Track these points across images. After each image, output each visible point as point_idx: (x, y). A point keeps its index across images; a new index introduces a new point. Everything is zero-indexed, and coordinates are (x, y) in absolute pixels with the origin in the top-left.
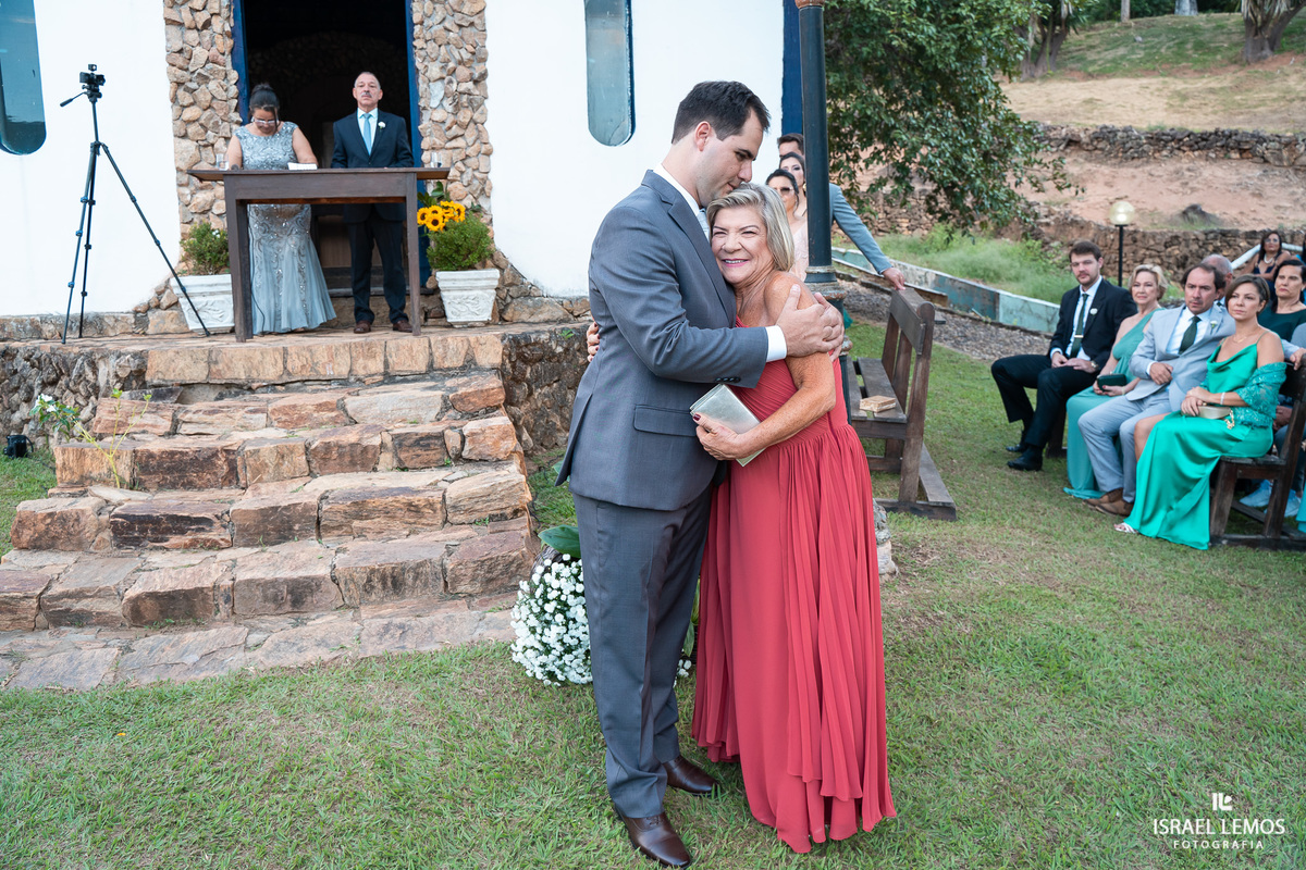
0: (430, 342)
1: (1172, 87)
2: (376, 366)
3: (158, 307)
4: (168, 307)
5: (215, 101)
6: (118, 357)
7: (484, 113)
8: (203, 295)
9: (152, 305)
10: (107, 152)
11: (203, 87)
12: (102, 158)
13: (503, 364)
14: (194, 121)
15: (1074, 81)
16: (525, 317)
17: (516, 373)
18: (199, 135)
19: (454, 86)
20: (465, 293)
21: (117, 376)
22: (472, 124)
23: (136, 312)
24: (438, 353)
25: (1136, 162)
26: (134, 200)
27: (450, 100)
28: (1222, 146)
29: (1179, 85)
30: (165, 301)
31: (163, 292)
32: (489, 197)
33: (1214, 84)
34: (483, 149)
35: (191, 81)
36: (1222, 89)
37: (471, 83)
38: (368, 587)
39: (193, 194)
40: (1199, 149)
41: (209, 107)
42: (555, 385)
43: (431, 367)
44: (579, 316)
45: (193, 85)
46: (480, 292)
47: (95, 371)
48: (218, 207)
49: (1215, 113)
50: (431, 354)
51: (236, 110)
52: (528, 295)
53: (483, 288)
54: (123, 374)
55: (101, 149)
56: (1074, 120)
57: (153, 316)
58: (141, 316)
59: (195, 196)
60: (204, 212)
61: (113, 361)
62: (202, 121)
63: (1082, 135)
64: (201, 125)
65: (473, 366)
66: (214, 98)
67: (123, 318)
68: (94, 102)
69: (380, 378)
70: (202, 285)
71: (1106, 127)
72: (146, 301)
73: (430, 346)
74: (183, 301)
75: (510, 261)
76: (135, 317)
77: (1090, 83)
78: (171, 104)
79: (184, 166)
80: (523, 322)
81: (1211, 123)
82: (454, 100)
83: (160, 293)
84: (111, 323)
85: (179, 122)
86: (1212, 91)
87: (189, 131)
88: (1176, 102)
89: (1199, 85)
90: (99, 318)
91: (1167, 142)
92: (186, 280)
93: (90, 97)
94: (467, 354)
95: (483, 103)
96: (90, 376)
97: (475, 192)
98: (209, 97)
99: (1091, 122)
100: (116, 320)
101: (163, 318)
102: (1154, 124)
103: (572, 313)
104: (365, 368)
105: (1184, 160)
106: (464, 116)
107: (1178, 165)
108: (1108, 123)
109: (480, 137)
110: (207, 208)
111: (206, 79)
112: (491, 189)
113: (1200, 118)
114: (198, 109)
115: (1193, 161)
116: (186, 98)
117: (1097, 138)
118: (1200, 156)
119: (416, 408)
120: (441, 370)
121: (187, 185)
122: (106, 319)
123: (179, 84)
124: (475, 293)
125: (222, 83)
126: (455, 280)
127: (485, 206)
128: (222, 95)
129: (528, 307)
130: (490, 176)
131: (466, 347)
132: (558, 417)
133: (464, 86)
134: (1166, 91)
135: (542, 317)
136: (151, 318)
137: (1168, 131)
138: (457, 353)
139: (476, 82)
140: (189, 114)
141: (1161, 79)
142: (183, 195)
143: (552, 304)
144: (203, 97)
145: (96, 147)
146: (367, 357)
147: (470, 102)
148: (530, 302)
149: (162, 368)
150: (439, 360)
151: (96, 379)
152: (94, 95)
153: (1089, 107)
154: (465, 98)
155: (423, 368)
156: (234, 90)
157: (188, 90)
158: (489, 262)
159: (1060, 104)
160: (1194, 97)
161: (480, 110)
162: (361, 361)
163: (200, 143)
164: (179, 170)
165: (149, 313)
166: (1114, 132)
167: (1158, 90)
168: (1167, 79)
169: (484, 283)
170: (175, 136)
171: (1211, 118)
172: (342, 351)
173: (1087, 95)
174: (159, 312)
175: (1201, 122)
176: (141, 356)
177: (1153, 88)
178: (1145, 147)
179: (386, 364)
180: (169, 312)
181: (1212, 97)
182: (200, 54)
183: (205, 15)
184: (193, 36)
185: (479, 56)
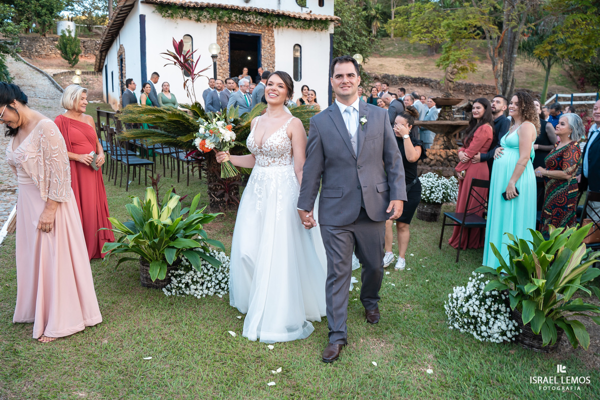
1: (407, 62)
5: (226, 69)
15: (376, 57)
25: (395, 86)
28: (421, 83)
29: (408, 62)
33: (419, 62)
36: (421, 64)
40: (414, 83)
49: (419, 71)
56: (377, 71)
63: (379, 76)
71: (386, 74)
77: (381, 58)
81: (418, 75)
86: (418, 64)
88: (408, 67)
89: (414, 62)
91: (405, 80)
99: (382, 72)
102: (401, 74)
105: (410, 86)
107: (408, 87)
108: (387, 73)
111: (224, 64)
113: (415, 73)
114: (222, 70)
115: (412, 86)
116: (220, 68)
117: (384, 78)
118: (414, 85)
134: (405, 63)
137: (405, 77)
141: (403, 59)
153: (381, 67)
156: (229, 67)
157: (221, 66)
159: (372, 65)
160: (413, 66)
166: (389, 76)
167: (402, 63)
168: (405, 59)
171: (418, 73)
173: (380, 63)
175: (414, 74)
177: (401, 62)
178: (398, 81)
181: (418, 66)
182: (223, 59)
183: (224, 52)
184: (222, 55)
185: (274, 62)
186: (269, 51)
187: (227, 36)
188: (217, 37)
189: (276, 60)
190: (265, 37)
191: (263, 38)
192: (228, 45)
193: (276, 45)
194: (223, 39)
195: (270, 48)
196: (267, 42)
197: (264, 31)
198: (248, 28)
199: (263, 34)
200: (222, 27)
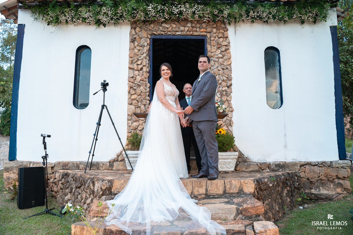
0: (225, 182)
2: (202, 191)
3: (117, 161)
4: (121, 161)
5: (142, 93)
6: (103, 181)
7: (231, 98)
8: (133, 157)
9: (115, 160)
10: (107, 108)
11: (139, 88)
12: (105, 110)
13: (254, 192)
14: (135, 99)
16: (244, 169)
17: (259, 196)
18: (136, 103)
19: (221, 88)
20: (226, 160)
21: (101, 188)
22: (227, 101)
23: (110, 162)
24: (228, 187)
26: (113, 124)
27: (219, 93)
30: (120, 159)
31: (119, 155)
32: (232, 126)
34: (230, 109)
35: (135, 86)
37: (227, 87)
39: (132, 123)
41: (140, 95)
42: (270, 200)
43: (225, 192)
44: (263, 169)
45: (136, 88)
46: (231, 160)
47: (94, 185)
48: (140, 128)
50: (225, 187)
51: (148, 96)
52: (245, 161)
53: (232, 159)
54: (104, 188)
55: (105, 107)
57: (115, 164)
58: (111, 163)
59: (133, 124)
60: (135, 129)
61: (100, 182)
62: (137, 99)
64: (137, 101)
65: (242, 193)
66: (142, 92)
67: (105, 164)
68: (104, 92)
69: (204, 196)
70: (133, 154)
72: (113, 158)
73: (225, 183)
74: (126, 159)
75: (239, 149)
76: (109, 164)
78: (128, 94)
79: (130, 114)
80: (243, 171)
82: (221, 93)
83: (118, 156)
84: (102, 166)
85: (130, 100)
87: (133, 102)
90: (98, 163)
92: (128, 152)
93: (103, 90)
94: (240, 187)
95: (230, 94)
96: (92, 187)
97: (227, 124)
98: (140, 92)
100: (103, 165)
101: (119, 165)
103: (261, 168)
104: (198, 191)
106: (224, 98)
109: (230, 106)
110: (137, 128)
111: (139, 86)
112: (233, 123)
114: (136, 95)
116: (133, 92)
119: (225, 213)
120: (229, 193)
121: (131, 120)
122: (100, 164)
123: (131, 87)
124: (229, 160)
125: (145, 87)
126: (222, 155)
127: (231, 129)
128: (144, 91)
129: (245, 166)
130: (232, 119)
131: (239, 184)
132: (271, 213)
133: (224, 89)
135: (250, 169)
136: (114, 164)
138: (236, 187)
139: (228, 87)
140: (133, 97)
142: (129, 123)
143: (254, 165)
144: (138, 92)
145: (103, 106)
146: (198, 187)
147: (226, 94)
148: (246, 164)
149: (118, 187)
150: (228, 190)
151: (94, 188)
152: (105, 90)
154: (224, 93)
155: (221, 192)
156: (148, 90)
157: (134, 89)
158: (232, 149)
161: (229, 96)
162: (196, 188)
163: (136, 106)
164: (128, 115)
165: (114, 163)
169: (232, 157)
170: (128, 104)
172: (189, 184)
174: (117, 162)
176: (111, 182)
179: (207, 190)
180: (121, 162)
182: (139, 78)
183: (141, 66)
184: (137, 72)
185: (229, 79)
186: (221, 60)
187: (146, 43)
188: (130, 45)
189: (233, 75)
190: (212, 39)
191: (208, 41)
192: (148, 55)
193: (232, 50)
194: (138, 48)
195: (221, 56)
196: (216, 47)
197: (209, 30)
198: (182, 28)
199: (208, 35)
200: (138, 29)
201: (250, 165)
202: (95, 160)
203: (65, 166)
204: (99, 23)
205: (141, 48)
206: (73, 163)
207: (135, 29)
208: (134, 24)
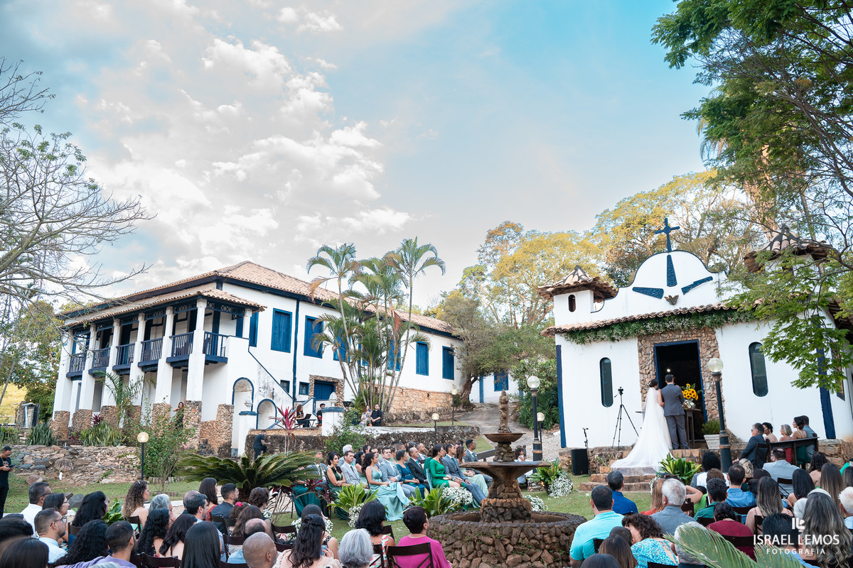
10: (624, 407)
16: (736, 449)
19: (712, 383)
20: (712, 441)
38: (640, 488)
46: (716, 441)
52: (738, 442)
75: (730, 431)
78: (641, 393)
82: (712, 387)
90: (624, 447)
112: (724, 411)
123: (643, 388)
126: (709, 437)
145: (622, 406)
152: (621, 394)
169: (717, 438)
183: (648, 371)
184: (646, 376)
187: (650, 351)
188: (639, 355)
190: (703, 342)
191: (700, 344)
192: (654, 361)
193: (720, 349)
194: (644, 356)
195: (710, 356)
197: (699, 335)
198: (677, 336)
199: (699, 339)
200: (643, 341)
201: (742, 445)
202: (621, 445)
203: (600, 449)
204: (613, 340)
205: (647, 356)
206: (606, 448)
207: (641, 341)
208: (640, 338)
